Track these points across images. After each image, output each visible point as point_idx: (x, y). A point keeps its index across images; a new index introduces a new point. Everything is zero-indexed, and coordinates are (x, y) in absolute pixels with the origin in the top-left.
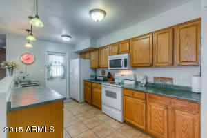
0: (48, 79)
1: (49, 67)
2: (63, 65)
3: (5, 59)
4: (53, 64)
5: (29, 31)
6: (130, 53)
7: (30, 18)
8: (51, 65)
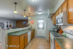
5: (29, 14)
6: (68, 11)
7: (25, 10)
8: (39, 24)
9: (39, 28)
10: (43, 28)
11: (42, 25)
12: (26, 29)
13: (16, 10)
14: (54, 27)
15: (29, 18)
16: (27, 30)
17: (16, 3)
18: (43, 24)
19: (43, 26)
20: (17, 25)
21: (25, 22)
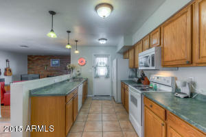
0: (95, 77)
1: (95, 68)
2: (106, 66)
3: (70, 63)
4: (99, 65)
5: (77, 41)
6: (162, 46)
7: (69, 32)
8: (97, 66)
9: (97, 77)
10: (107, 77)
11: (105, 68)
12: (68, 80)
13: (52, 31)
14: (131, 74)
15: (77, 52)
16: (70, 81)
17: (52, 13)
18: (107, 66)
19: (106, 72)
20: (29, 68)
21: (57, 62)
